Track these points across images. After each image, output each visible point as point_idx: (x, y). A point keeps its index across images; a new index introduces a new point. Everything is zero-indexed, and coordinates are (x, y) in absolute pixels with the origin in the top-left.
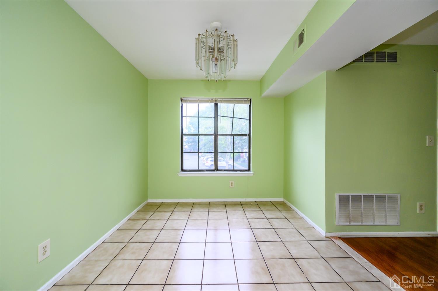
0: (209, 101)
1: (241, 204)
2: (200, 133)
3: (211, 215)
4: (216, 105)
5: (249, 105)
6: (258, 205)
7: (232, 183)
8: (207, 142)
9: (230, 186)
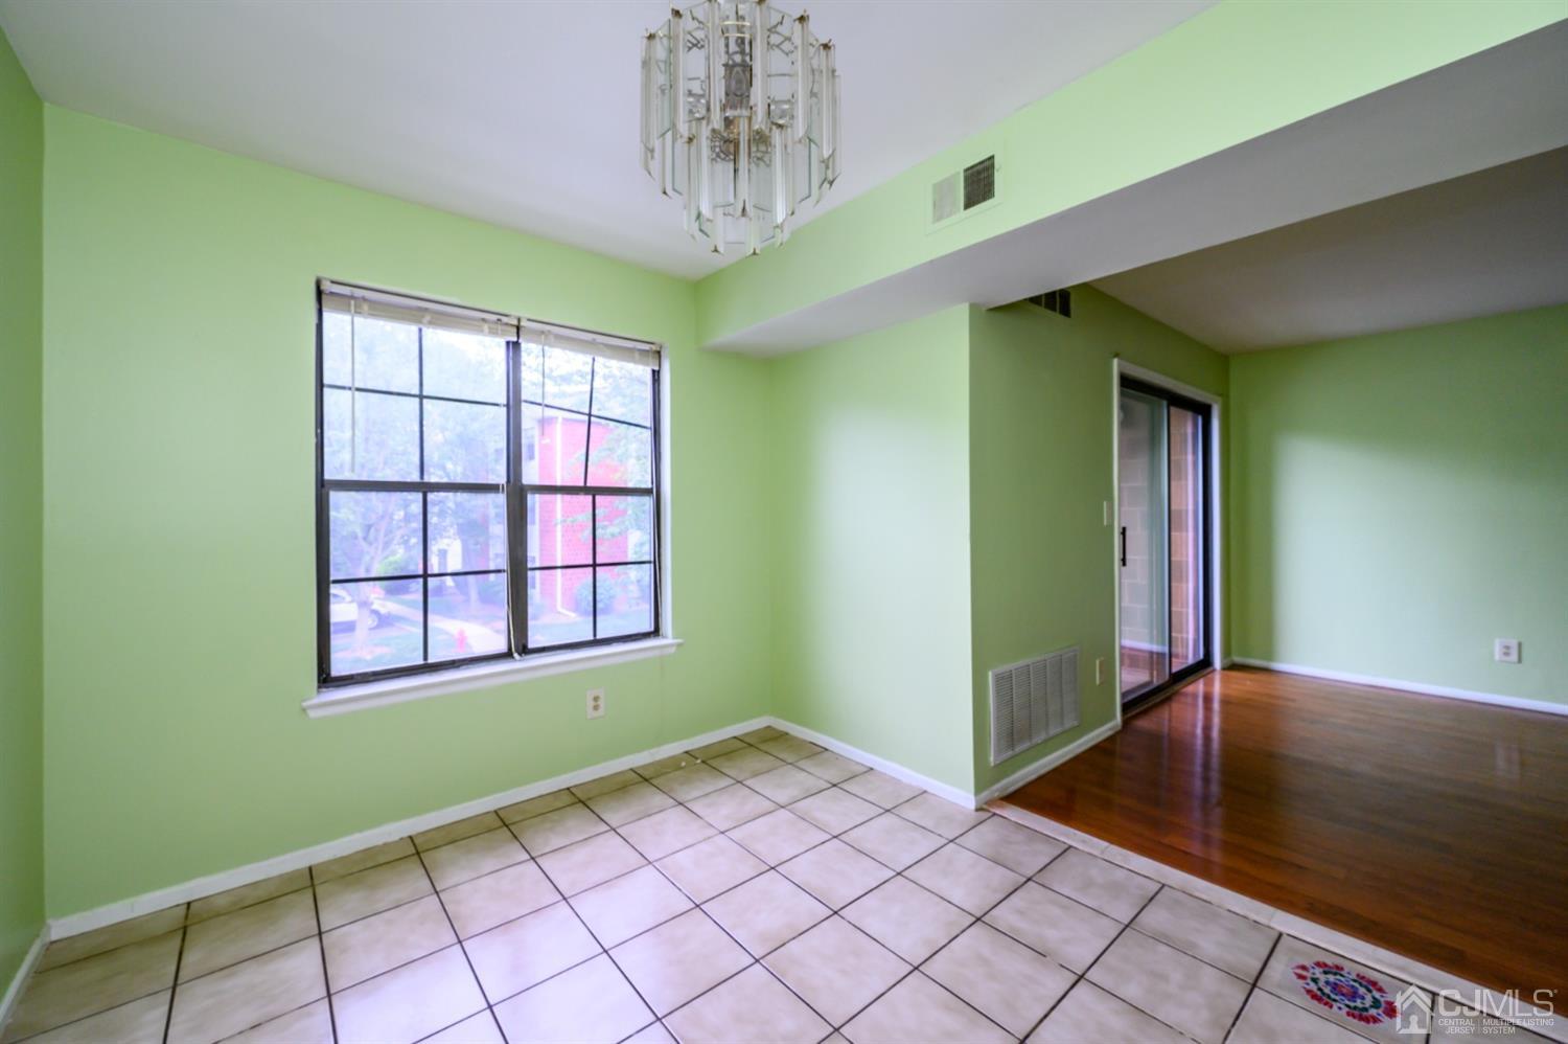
0: (486, 327)
1: (644, 779)
4: (515, 350)
5: (654, 371)
7: (596, 699)
9: (591, 713)
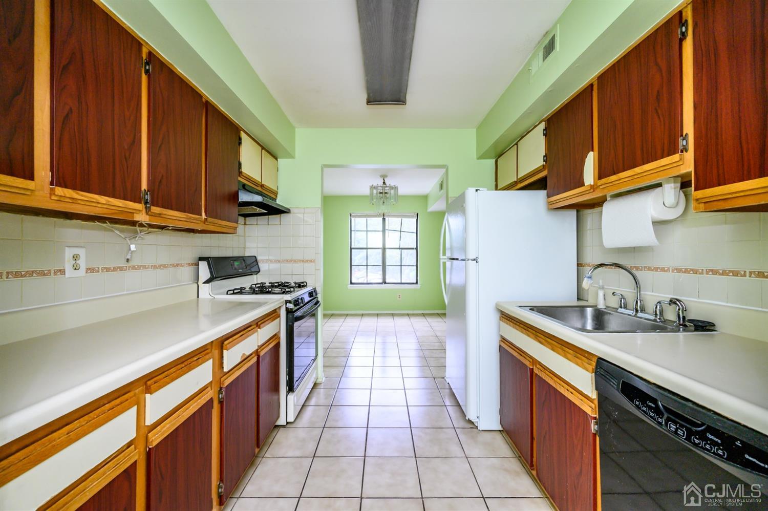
0: (377, 216)
1: (408, 315)
2: (368, 247)
3: (379, 320)
4: (384, 219)
5: (416, 219)
6: (424, 315)
7: (399, 295)
8: (375, 257)
9: (398, 298)
